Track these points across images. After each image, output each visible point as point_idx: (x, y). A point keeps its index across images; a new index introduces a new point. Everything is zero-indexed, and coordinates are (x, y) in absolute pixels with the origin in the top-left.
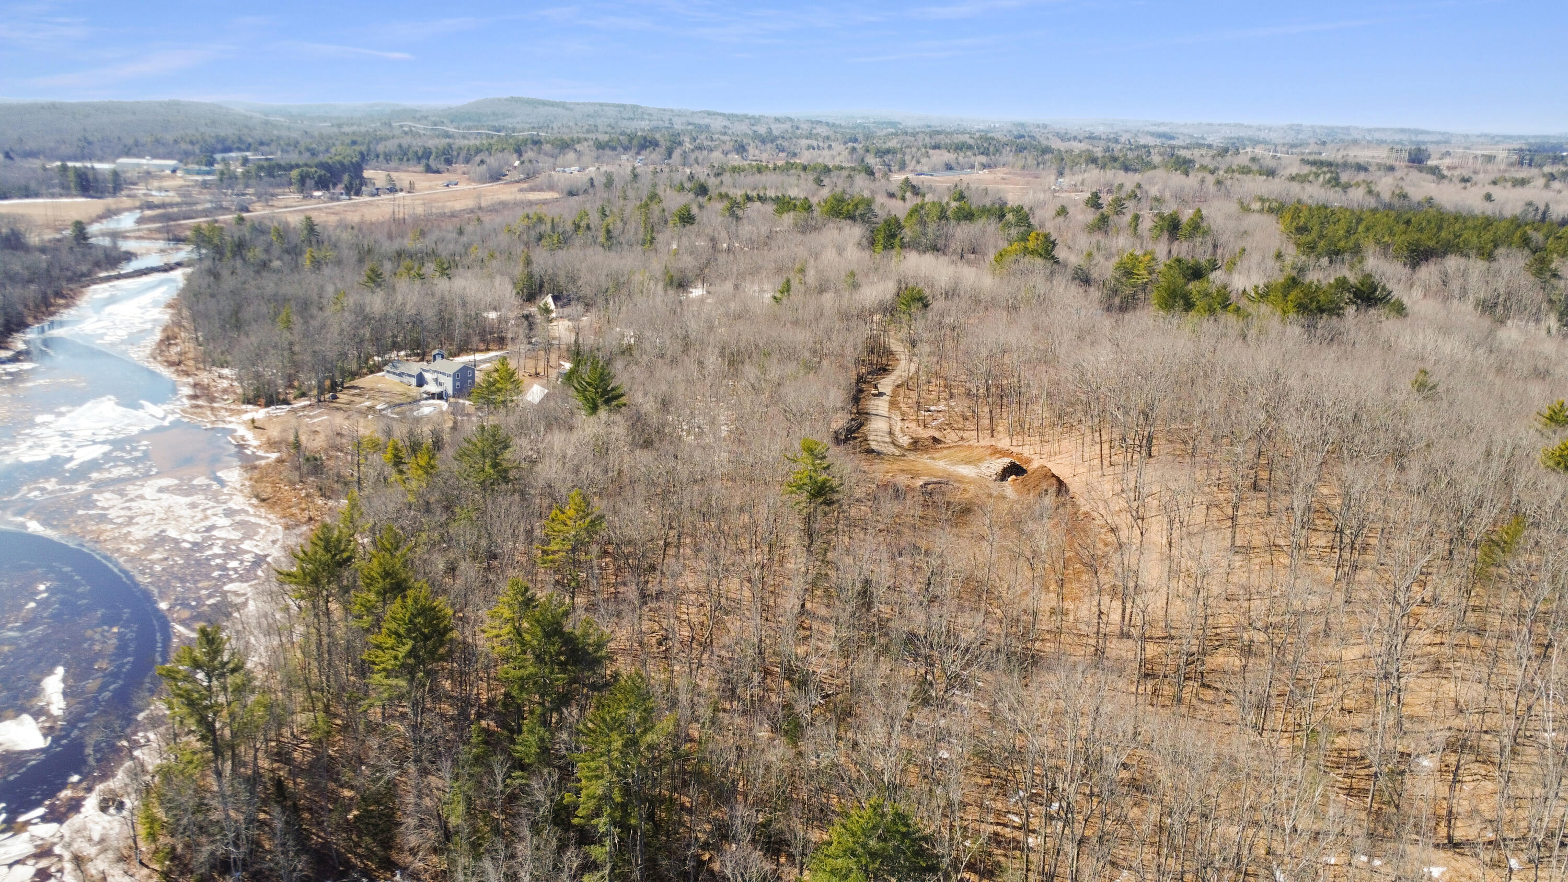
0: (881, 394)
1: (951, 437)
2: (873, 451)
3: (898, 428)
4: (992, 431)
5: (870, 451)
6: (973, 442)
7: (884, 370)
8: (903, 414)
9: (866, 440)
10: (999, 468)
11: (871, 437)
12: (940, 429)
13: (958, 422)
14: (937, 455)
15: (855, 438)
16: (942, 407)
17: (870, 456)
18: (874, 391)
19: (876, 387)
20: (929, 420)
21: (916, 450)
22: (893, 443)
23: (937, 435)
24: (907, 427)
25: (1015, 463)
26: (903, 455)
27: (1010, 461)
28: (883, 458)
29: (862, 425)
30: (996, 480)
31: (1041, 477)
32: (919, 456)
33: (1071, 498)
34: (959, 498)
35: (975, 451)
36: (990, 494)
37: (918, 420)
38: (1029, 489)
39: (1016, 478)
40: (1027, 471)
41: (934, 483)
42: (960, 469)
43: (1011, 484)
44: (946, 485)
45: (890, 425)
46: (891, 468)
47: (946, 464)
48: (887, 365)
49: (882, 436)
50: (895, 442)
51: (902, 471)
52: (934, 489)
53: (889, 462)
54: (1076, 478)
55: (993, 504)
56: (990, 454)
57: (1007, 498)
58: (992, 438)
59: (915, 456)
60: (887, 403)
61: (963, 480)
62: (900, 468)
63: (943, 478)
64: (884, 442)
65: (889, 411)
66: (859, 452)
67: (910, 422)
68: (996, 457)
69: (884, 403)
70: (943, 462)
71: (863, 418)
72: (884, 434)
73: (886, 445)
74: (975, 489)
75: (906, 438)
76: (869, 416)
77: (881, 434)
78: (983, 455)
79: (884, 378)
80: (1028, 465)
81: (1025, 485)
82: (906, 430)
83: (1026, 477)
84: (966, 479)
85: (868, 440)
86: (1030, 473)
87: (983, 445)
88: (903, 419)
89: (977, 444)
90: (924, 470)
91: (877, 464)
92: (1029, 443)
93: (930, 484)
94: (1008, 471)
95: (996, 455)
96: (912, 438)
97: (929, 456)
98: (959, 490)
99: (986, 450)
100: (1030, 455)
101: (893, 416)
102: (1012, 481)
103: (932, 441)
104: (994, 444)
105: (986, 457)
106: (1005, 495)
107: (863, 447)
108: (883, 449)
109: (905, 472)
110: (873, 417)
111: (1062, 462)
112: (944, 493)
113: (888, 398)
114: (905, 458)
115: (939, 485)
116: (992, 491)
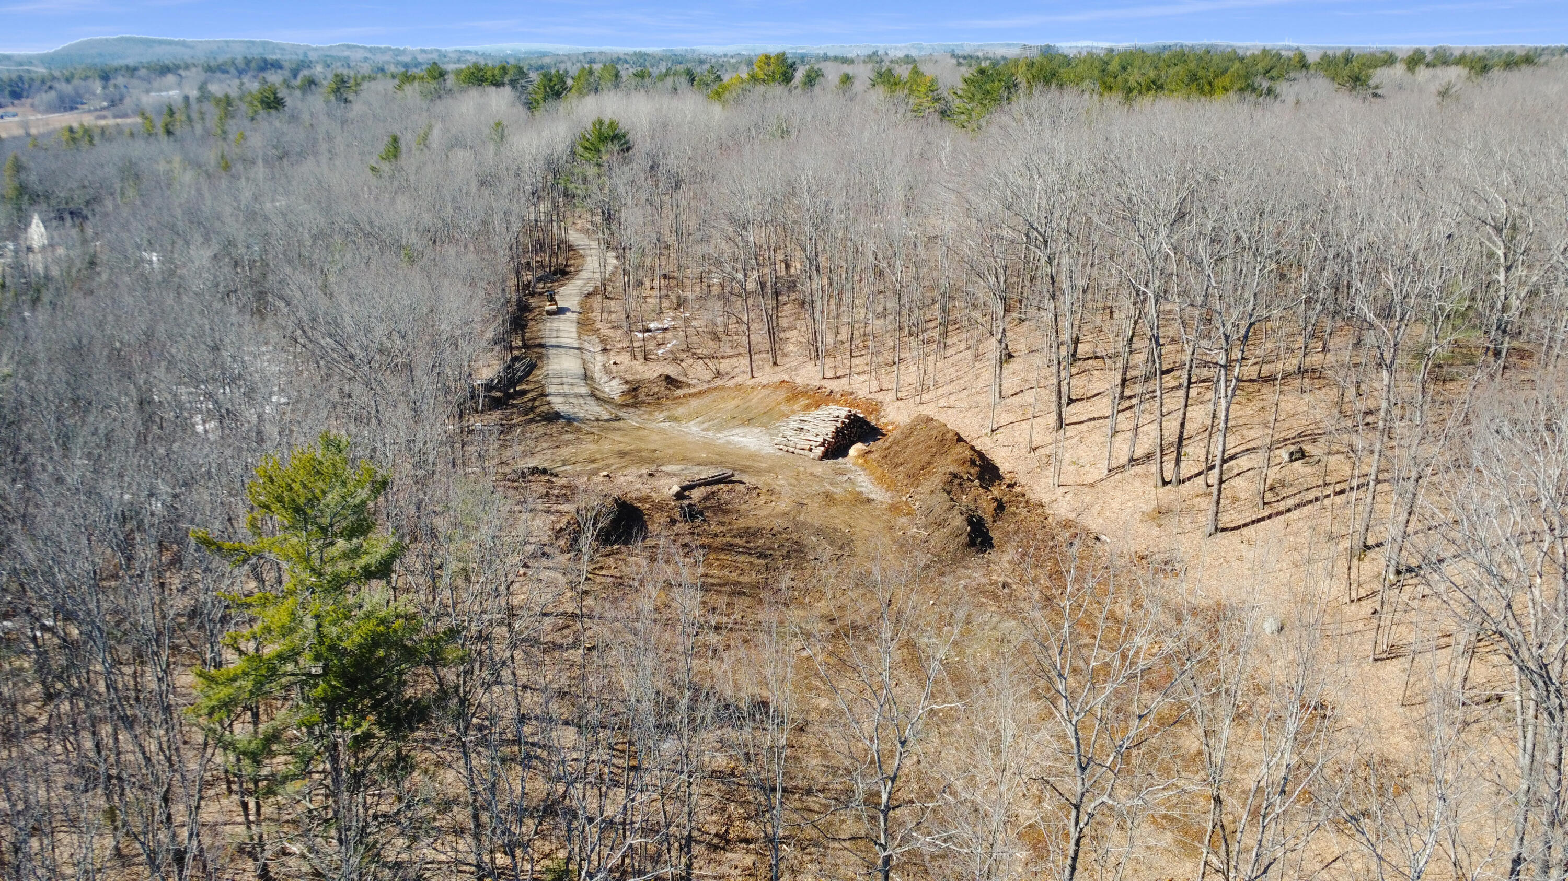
0: (561, 311)
1: (698, 373)
2: (557, 416)
3: (598, 367)
4: (775, 356)
5: (553, 417)
6: (743, 378)
7: (562, 273)
8: (604, 340)
9: (543, 395)
10: (827, 431)
11: (551, 389)
12: (673, 361)
13: (703, 346)
14: (680, 411)
15: (524, 393)
16: (668, 321)
17: (554, 428)
18: (549, 307)
19: (552, 300)
20: (651, 346)
21: (636, 405)
22: (593, 395)
23: (671, 370)
24: (615, 363)
25: (855, 415)
26: (618, 419)
27: (844, 412)
28: (579, 430)
29: (533, 367)
30: (826, 456)
31: (930, 443)
32: (646, 416)
33: (1009, 486)
34: (767, 517)
35: (751, 396)
36: (828, 495)
37: (631, 349)
38: (911, 473)
39: (868, 449)
40: (884, 432)
41: (700, 485)
42: (737, 439)
43: (861, 461)
44: (730, 486)
45: (584, 362)
46: (598, 451)
47: (703, 430)
48: (566, 266)
49: (572, 385)
50: (597, 393)
51: (622, 454)
52: (706, 498)
53: (591, 437)
54: (1000, 436)
55: (845, 522)
56: (788, 400)
57: (869, 501)
58: (776, 368)
59: (639, 416)
60: (575, 325)
61: (756, 465)
62: (616, 448)
63: (712, 463)
64: (576, 396)
65: (579, 339)
66: (532, 421)
67: (618, 353)
68: (807, 407)
69: (568, 324)
70: (695, 425)
71: (533, 355)
72: (574, 381)
73: (582, 401)
74: (790, 484)
75: (614, 383)
76: (543, 351)
77: (570, 380)
78: (773, 404)
79: (563, 285)
80: (883, 420)
81: (898, 465)
82: (614, 368)
83: (887, 444)
84: (760, 461)
85: (547, 396)
86: (899, 436)
87: (765, 382)
88: (605, 350)
89: (751, 382)
90: (670, 451)
91: (567, 443)
92: (858, 370)
93: (691, 487)
94: (844, 435)
95: (804, 401)
96: (627, 382)
97: (666, 414)
98: (758, 494)
99: (774, 392)
100: (877, 395)
101: (586, 345)
102: (859, 456)
103: (665, 384)
104: (787, 378)
105: (785, 408)
106: (861, 493)
107: (538, 411)
108: (576, 410)
109: (628, 458)
110: (552, 351)
111: (952, 404)
112: (730, 507)
113: (575, 315)
114: (621, 424)
115: (715, 488)
116: (828, 487)
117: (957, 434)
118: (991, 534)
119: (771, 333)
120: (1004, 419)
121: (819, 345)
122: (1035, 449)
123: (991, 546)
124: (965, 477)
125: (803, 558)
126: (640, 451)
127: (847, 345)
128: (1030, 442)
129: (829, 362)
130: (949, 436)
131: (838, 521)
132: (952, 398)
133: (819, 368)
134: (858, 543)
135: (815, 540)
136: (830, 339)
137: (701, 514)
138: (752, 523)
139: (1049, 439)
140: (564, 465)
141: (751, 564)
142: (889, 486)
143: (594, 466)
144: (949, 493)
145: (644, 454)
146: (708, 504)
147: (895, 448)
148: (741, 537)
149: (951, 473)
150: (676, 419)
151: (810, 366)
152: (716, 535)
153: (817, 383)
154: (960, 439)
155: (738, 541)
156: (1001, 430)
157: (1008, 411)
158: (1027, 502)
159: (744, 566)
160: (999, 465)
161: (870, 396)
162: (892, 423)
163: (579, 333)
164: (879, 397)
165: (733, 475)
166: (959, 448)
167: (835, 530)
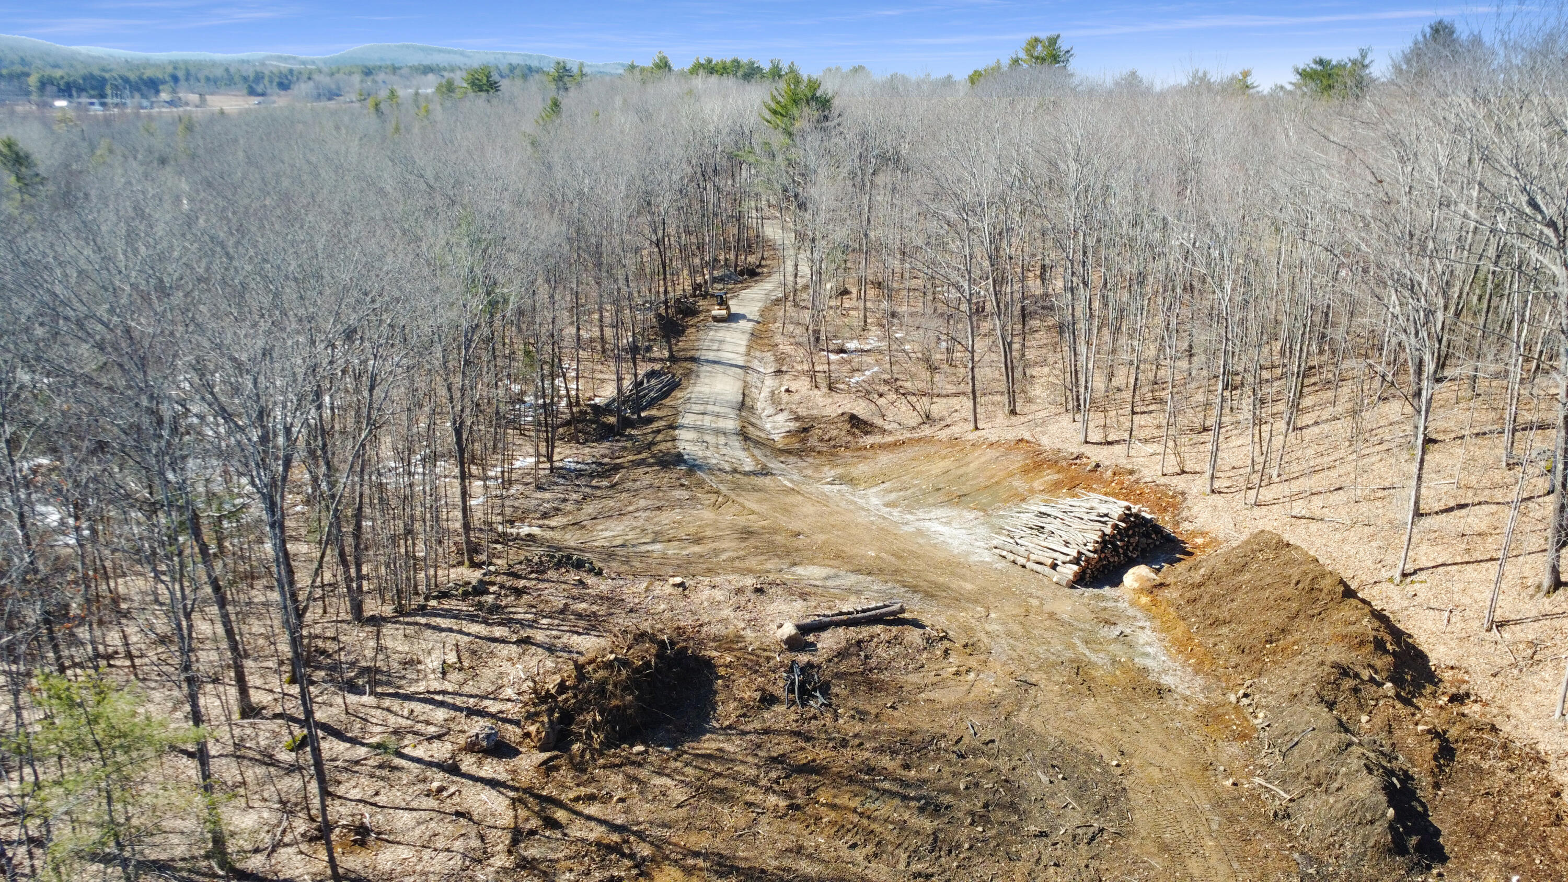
0: (732, 318)
1: (899, 415)
2: (678, 460)
3: (765, 393)
4: (1012, 401)
5: (671, 461)
6: (961, 429)
7: (752, 274)
8: (781, 359)
9: (673, 426)
10: (1086, 538)
11: (687, 419)
12: (866, 394)
13: (913, 376)
14: (861, 469)
15: (650, 420)
16: (872, 343)
17: (666, 478)
18: (717, 311)
19: (723, 302)
20: (841, 372)
21: (802, 453)
22: (744, 435)
23: (861, 409)
24: (787, 391)
25: (1137, 516)
26: (765, 472)
27: (1116, 508)
28: (700, 484)
29: (674, 385)
30: (1080, 580)
31: (1289, 591)
32: (809, 472)
33: (1454, 699)
34: (954, 708)
35: (970, 457)
36: (1080, 668)
37: (813, 375)
38: (1247, 642)
39: (1158, 579)
40: (1189, 547)
41: (837, 624)
42: (935, 527)
43: (1145, 600)
44: (895, 630)
45: (746, 385)
46: (715, 524)
47: (887, 505)
48: (760, 266)
49: (718, 415)
50: (751, 429)
51: (746, 533)
52: (842, 654)
53: (713, 497)
54: (1422, 587)
55: (1112, 741)
56: (1025, 471)
57: (1161, 692)
58: (1014, 418)
59: (800, 470)
60: (747, 336)
61: (955, 584)
62: (742, 521)
63: (881, 570)
64: (718, 432)
65: (748, 354)
66: (642, 463)
67: (796, 378)
68: (1056, 486)
69: (738, 335)
70: (877, 495)
71: (678, 370)
72: (722, 410)
73: (722, 440)
74: (1009, 634)
75: (781, 417)
76: (694, 366)
77: (716, 409)
78: (1002, 474)
79: (747, 287)
80: (1186, 526)
81: (1217, 623)
82: (785, 397)
83: (1197, 577)
84: (963, 577)
85: (675, 428)
86: (1221, 568)
87: (993, 438)
88: (779, 372)
89: (973, 436)
90: (820, 538)
91: (679, 504)
92: (1142, 435)
93: (819, 627)
94: (1115, 547)
95: (1051, 476)
96: (797, 418)
97: (840, 471)
98: (946, 652)
99: (1007, 454)
100: (1175, 480)
101: (755, 364)
102: (1141, 590)
103: (847, 426)
104: (1027, 436)
105: (1019, 484)
106: (1145, 669)
107: (655, 449)
108: (708, 453)
109: (752, 542)
110: (707, 368)
111: (1318, 513)
112: (885, 676)
113: (751, 324)
114: (767, 481)
115: (865, 632)
116: (1082, 648)
117: (1342, 582)
118: (1434, 819)
119: (1009, 368)
120: (1425, 555)
121: (1082, 390)
122: (1501, 625)
123: (1443, 859)
124: (1366, 674)
125: (1016, 829)
126: (775, 531)
127: (1127, 395)
128: (1492, 610)
129: (1096, 418)
130: (1326, 583)
131: (1096, 735)
132: (1317, 501)
133: (1079, 425)
134: (1137, 798)
135: (1045, 779)
136: (1099, 383)
137: (825, 689)
138: (922, 721)
139: (1530, 608)
140: (654, 541)
141: (902, 826)
142: (1200, 663)
143: (696, 549)
144: (1331, 706)
145: (779, 539)
146: (843, 668)
147: (1212, 588)
148: (894, 753)
149: (1335, 665)
150: (852, 481)
151: (1066, 419)
152: (844, 743)
153: (1075, 450)
154: (1349, 593)
155: (886, 761)
156: (1422, 576)
157: (1434, 542)
158: (1505, 747)
159: (889, 834)
160: (1424, 648)
161: (1163, 480)
162: (1203, 534)
163: (750, 348)
164: (1180, 483)
165: (902, 610)
166: (1348, 611)
167: (1090, 758)
